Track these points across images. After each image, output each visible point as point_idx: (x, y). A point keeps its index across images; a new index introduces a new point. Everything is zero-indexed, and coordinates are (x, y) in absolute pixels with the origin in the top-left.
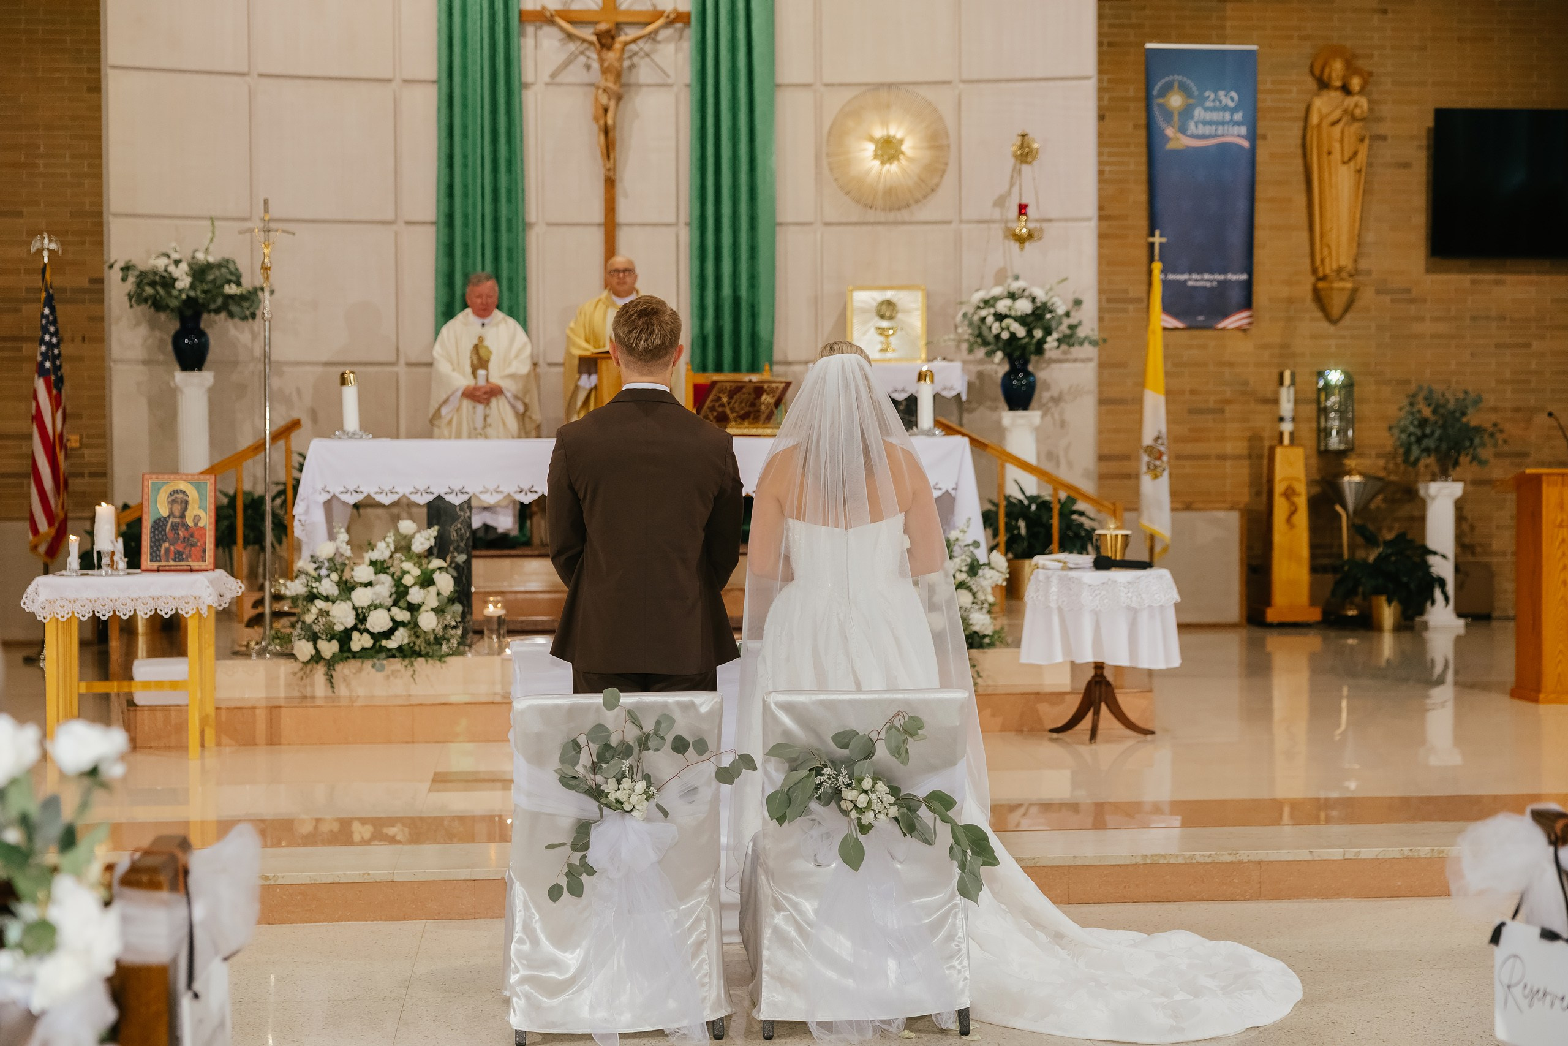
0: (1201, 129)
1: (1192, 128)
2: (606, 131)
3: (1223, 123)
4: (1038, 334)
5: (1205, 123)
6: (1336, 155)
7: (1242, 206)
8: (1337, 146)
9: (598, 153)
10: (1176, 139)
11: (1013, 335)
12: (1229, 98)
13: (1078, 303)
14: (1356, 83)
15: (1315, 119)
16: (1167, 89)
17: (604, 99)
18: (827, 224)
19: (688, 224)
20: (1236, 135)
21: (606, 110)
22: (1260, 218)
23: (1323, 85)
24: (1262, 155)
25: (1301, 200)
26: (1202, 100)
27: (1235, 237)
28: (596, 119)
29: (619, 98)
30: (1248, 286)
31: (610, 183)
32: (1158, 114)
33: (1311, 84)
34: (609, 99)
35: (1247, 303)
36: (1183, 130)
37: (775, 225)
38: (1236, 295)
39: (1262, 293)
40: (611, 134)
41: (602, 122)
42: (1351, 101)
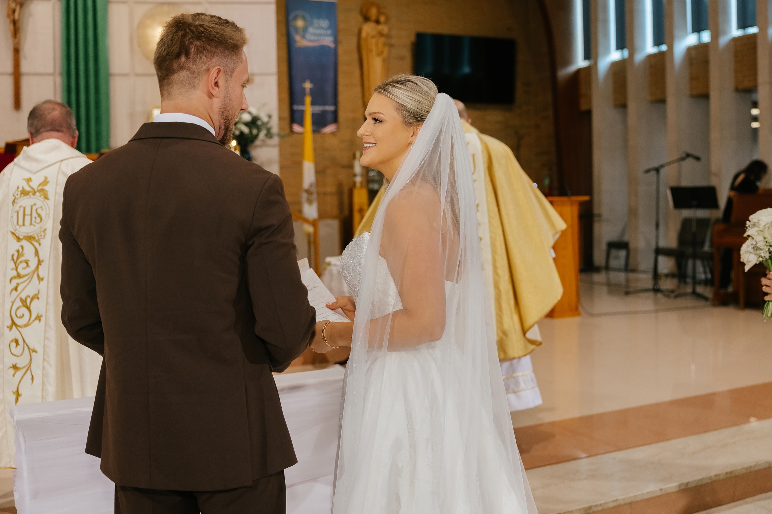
0: (313, 38)
1: (308, 36)
2: (15, 23)
3: (321, 35)
4: (255, 131)
5: (315, 34)
6: (374, 53)
7: (331, 75)
8: (374, 48)
9: (10, 34)
10: (301, 42)
11: (242, 133)
12: (325, 23)
13: (270, 117)
14: (382, 19)
15: (364, 35)
16: (296, 18)
17: (13, 5)
18: (138, 75)
19: (61, 74)
20: (328, 41)
21: (14, 11)
22: (342, 80)
23: (367, 19)
24: (340, 51)
25: (357, 73)
26: (312, 24)
27: (329, 89)
28: (9, 16)
29: (22, 5)
30: (335, 113)
31: (17, 51)
32: (292, 30)
33: (360, 19)
34: (16, 4)
35: (335, 120)
36: (303, 37)
37: (109, 75)
38: (330, 117)
39: (342, 115)
40: (17, 25)
41: (12, 17)
42: (380, 27)
